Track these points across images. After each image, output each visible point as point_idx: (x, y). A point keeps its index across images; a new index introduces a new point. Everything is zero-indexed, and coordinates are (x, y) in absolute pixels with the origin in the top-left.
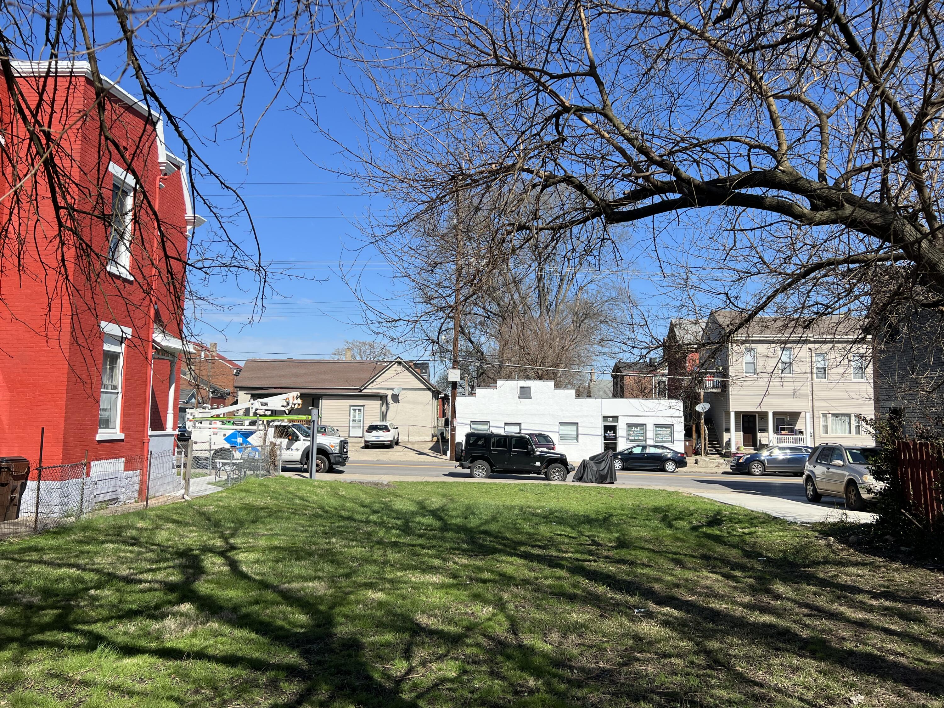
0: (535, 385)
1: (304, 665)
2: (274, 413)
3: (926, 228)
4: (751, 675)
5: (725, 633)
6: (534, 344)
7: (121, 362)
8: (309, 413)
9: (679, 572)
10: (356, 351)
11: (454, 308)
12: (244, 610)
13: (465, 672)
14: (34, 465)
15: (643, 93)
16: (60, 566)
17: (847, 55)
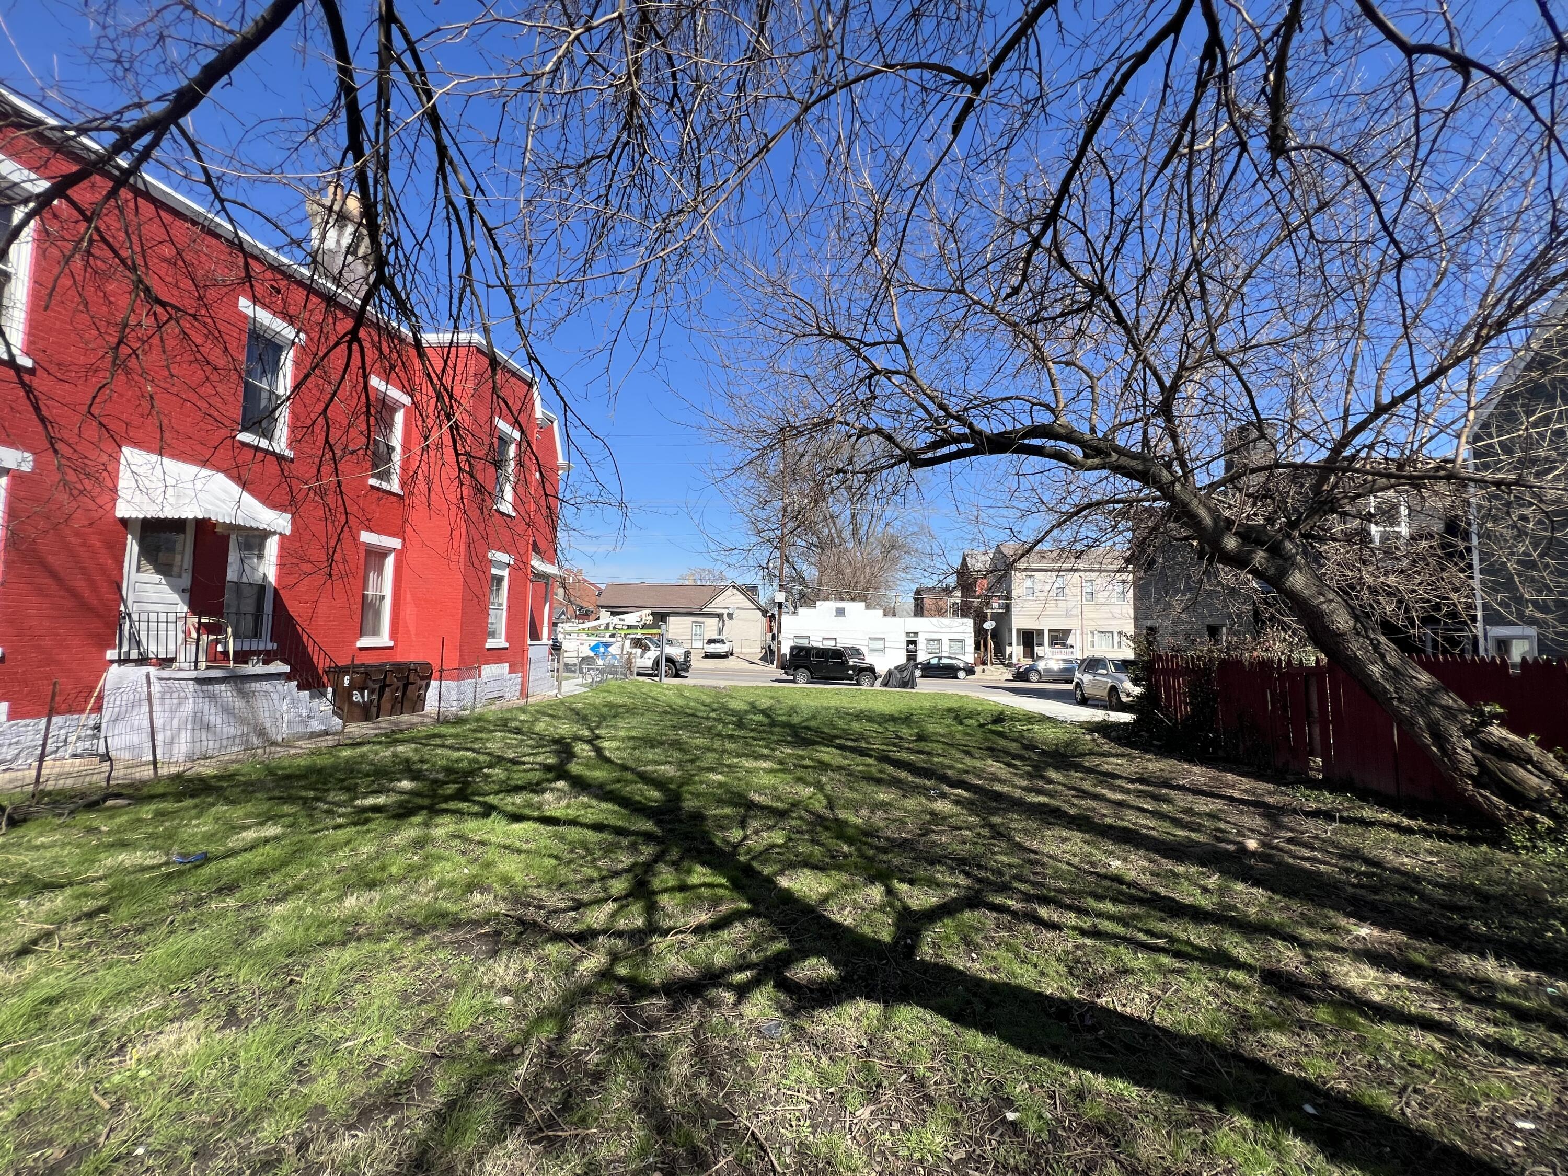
0: (848, 606)
1: (658, 831)
2: (630, 627)
3: (1180, 473)
4: (1027, 844)
5: (1006, 811)
6: (848, 571)
7: (505, 584)
8: (659, 627)
9: (968, 760)
10: (697, 576)
11: (781, 540)
12: (608, 788)
13: (790, 840)
14: (436, 667)
15: (942, 359)
16: (459, 749)
17: (1116, 327)
